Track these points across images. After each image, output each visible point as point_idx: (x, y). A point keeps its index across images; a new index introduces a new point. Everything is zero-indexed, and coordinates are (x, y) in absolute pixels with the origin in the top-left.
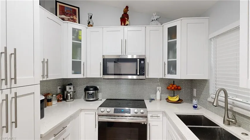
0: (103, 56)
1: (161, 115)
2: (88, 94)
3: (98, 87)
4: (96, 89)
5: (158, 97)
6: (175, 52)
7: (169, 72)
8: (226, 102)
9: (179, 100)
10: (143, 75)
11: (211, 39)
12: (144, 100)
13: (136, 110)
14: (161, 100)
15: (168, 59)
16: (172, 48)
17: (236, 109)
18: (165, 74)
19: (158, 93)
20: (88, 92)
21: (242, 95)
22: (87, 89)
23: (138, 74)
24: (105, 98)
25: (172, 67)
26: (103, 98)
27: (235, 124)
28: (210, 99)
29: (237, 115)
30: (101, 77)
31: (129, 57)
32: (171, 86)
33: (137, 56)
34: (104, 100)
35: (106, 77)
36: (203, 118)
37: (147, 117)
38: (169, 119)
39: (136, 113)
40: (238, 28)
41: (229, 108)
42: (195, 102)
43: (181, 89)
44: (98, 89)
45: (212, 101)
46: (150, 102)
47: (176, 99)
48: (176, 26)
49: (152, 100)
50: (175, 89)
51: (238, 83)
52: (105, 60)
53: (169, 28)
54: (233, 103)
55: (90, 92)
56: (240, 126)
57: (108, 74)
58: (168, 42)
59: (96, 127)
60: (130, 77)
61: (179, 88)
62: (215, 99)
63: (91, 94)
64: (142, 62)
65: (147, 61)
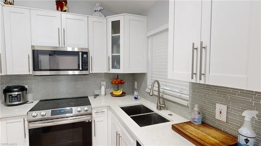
0: (32, 46)
1: (105, 110)
2: (11, 97)
3: (26, 87)
4: (23, 89)
5: (103, 92)
6: (118, 46)
7: (113, 67)
8: (159, 91)
9: (123, 93)
10: (87, 69)
11: (148, 37)
12: (88, 97)
13: (79, 108)
14: (105, 95)
15: (112, 53)
16: (115, 42)
17: (165, 96)
18: (109, 69)
19: (103, 88)
20: (10, 94)
21: (173, 86)
22: (7, 90)
23: (81, 69)
24: (38, 100)
25: (116, 61)
26: (35, 100)
27: (164, 108)
28: (148, 90)
29: (166, 101)
30: (31, 73)
31: (70, 49)
32: (115, 80)
33: (79, 48)
34: (36, 103)
35: (38, 73)
36: (142, 107)
37: (91, 114)
38: (114, 112)
39: (79, 111)
40: (167, 30)
41: (161, 96)
42: (136, 93)
43: (124, 83)
44: (27, 89)
45: (149, 91)
46: (94, 98)
47: (119, 92)
48: (120, 20)
49: (96, 96)
50: (118, 83)
51: (167, 76)
52: (35, 52)
53: (112, 22)
54: (164, 91)
55: (13, 93)
56: (167, 109)
57: (41, 70)
58: (112, 36)
59: (25, 137)
60: (71, 73)
61: (122, 82)
62: (151, 90)
63: (16, 97)
64: (85, 56)
65: (91, 54)
